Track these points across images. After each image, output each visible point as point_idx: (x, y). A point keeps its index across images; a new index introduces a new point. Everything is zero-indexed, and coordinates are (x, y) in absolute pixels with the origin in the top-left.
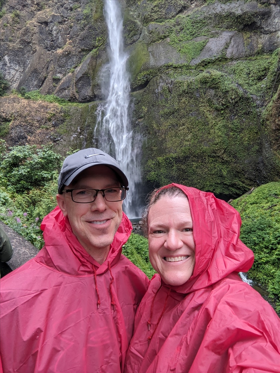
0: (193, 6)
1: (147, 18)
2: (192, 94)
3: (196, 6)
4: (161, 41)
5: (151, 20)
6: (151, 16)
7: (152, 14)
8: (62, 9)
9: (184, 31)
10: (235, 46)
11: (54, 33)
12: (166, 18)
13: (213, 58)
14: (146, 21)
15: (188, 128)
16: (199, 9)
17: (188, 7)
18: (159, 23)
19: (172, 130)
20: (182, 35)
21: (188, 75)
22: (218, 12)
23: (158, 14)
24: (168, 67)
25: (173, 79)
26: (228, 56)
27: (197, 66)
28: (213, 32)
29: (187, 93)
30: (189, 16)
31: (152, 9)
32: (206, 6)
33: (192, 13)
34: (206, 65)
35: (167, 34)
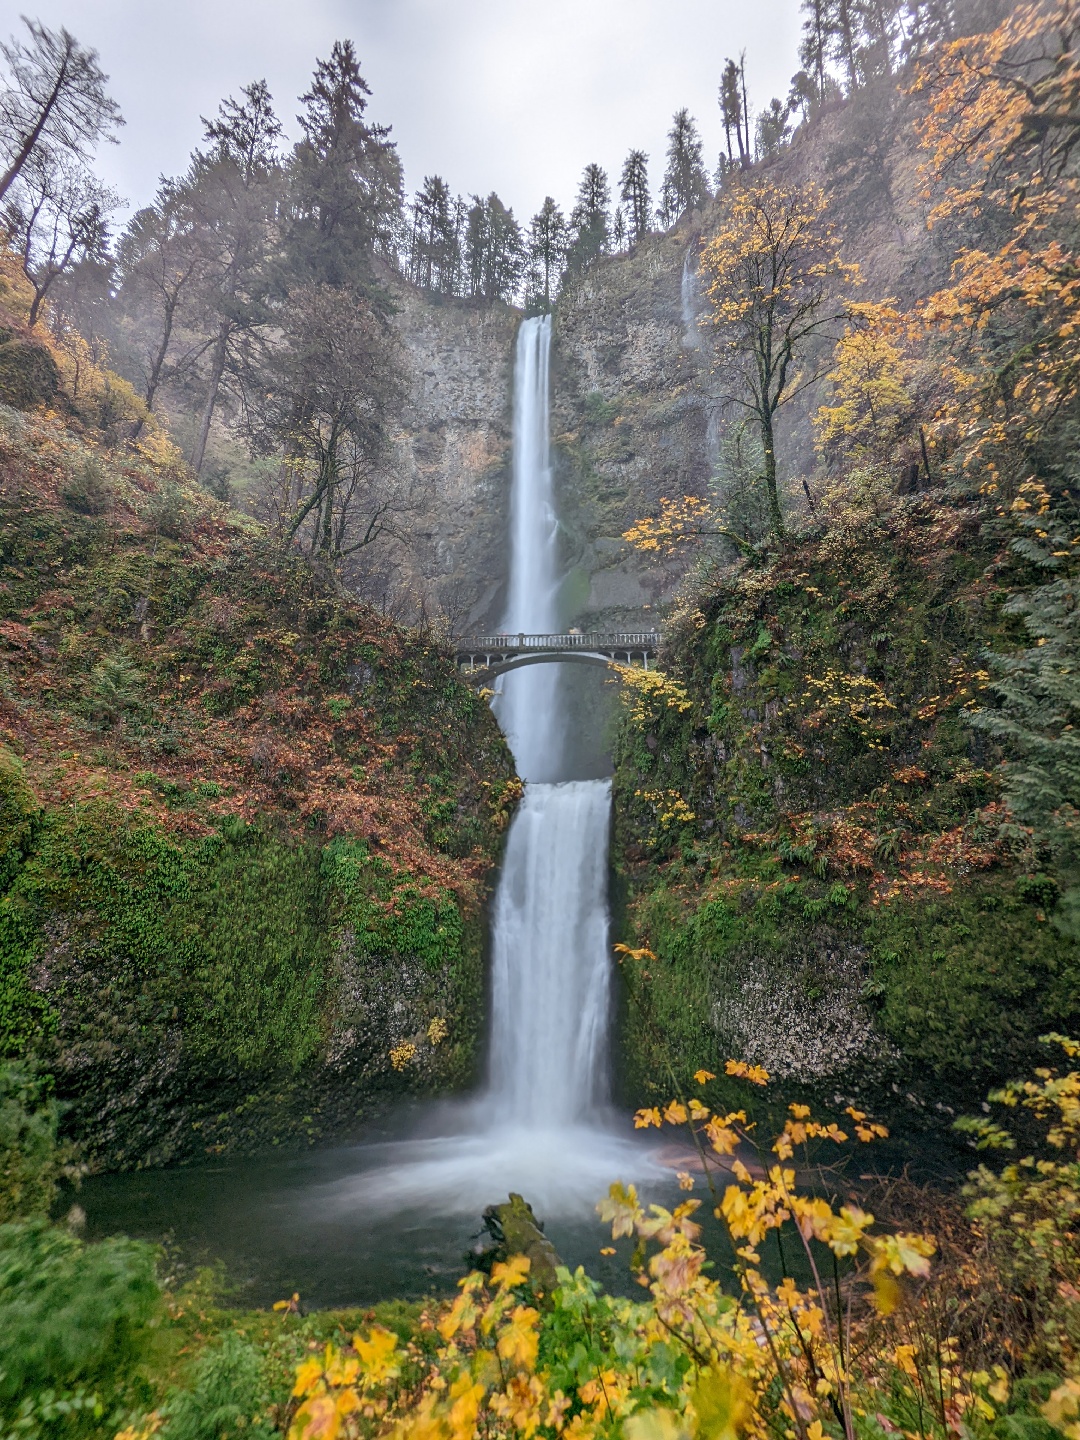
1: (595, 531)
4: (612, 566)
5: (601, 534)
6: (600, 527)
7: (602, 524)
8: (455, 514)
11: (440, 551)
14: (592, 534)
18: (612, 539)
23: (611, 525)
24: (615, 610)
31: (603, 516)
35: (623, 556)
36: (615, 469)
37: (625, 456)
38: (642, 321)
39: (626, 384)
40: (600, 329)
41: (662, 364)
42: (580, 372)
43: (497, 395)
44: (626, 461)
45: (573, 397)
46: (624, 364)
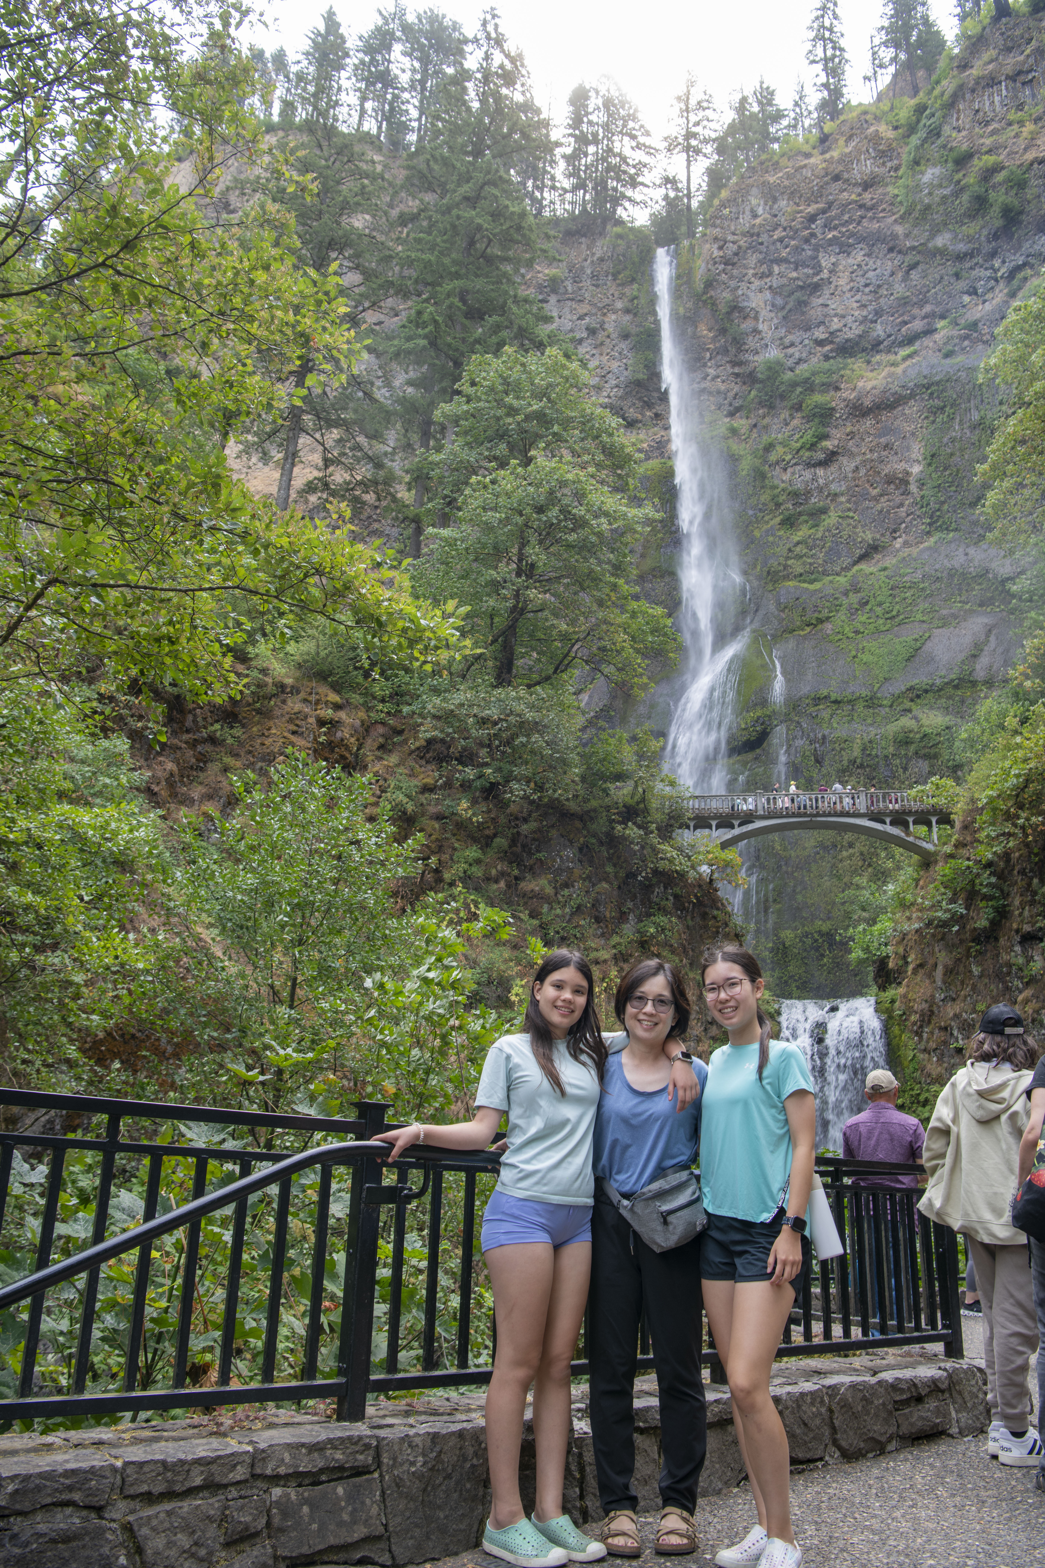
0: (898, 543)
1: (776, 572)
2: (875, 768)
3: (906, 544)
4: (808, 629)
5: (786, 578)
6: (786, 567)
7: (790, 562)
9: (868, 607)
10: (1000, 650)
12: (825, 573)
13: (938, 682)
14: (772, 577)
15: (862, 854)
16: (915, 551)
17: (884, 547)
18: (805, 585)
19: (822, 858)
20: (863, 619)
21: (869, 721)
22: (957, 565)
23: (804, 564)
24: (818, 700)
25: (826, 732)
26: (980, 674)
27: (896, 699)
28: (944, 612)
29: (861, 766)
30: (885, 569)
31: (790, 550)
32: (929, 548)
33: (894, 561)
34: (918, 696)
35: (825, 613)
36: (808, 475)
37: (821, 456)
38: (845, 249)
39: (820, 343)
40: (779, 261)
41: (878, 313)
42: (747, 326)
43: (615, 365)
44: (824, 464)
45: (734, 364)
46: (815, 313)
